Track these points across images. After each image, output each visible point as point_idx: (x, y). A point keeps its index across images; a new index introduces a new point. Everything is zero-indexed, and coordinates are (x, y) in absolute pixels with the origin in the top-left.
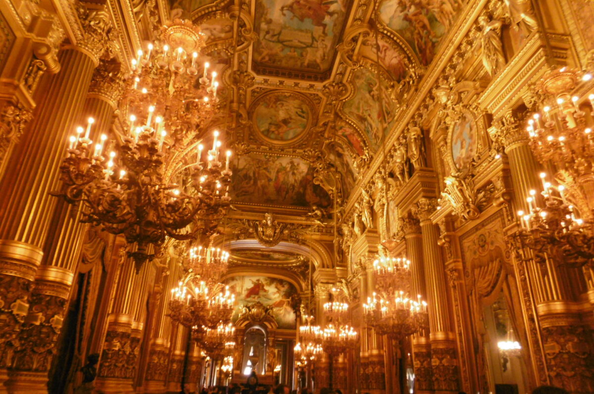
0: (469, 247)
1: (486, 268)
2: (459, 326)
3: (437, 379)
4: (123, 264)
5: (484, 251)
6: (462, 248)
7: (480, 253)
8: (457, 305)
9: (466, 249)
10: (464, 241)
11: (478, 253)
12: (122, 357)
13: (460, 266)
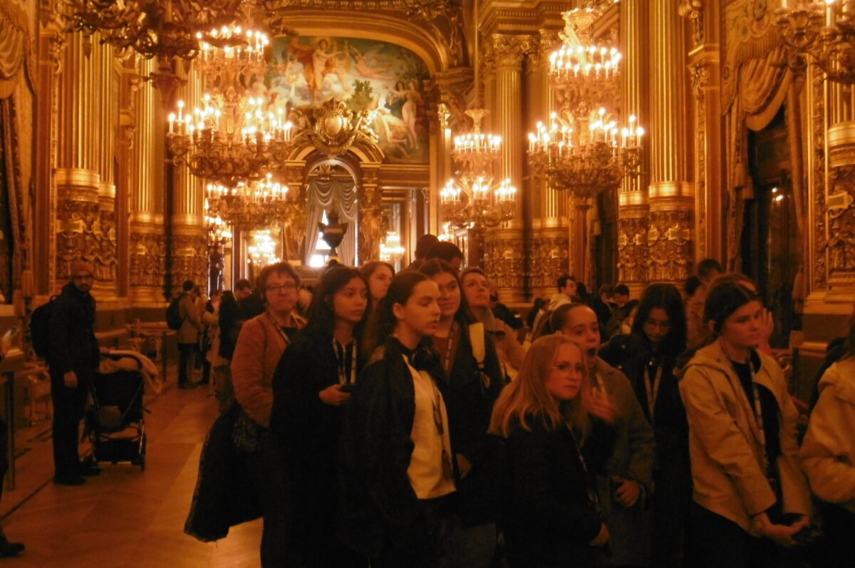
0: (735, 20)
1: (761, 62)
2: (701, 170)
3: (653, 263)
4: (61, 75)
5: (760, 28)
6: (722, 23)
7: (754, 33)
8: (702, 132)
9: (729, 25)
10: (728, 8)
11: (749, 32)
12: (92, 244)
13: (715, 58)
